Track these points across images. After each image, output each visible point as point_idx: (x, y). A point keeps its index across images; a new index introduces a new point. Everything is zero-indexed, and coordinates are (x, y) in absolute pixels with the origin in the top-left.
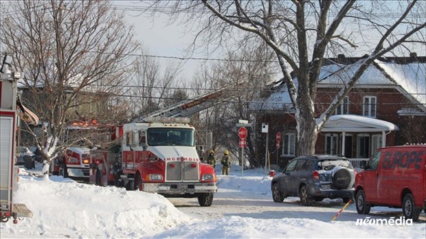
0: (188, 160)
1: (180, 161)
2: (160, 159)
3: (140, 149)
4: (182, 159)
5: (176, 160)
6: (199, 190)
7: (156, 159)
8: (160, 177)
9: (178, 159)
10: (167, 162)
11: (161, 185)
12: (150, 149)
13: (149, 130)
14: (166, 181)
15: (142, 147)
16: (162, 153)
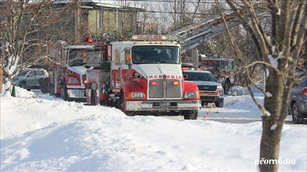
0: (171, 78)
1: (162, 78)
2: (143, 77)
3: (126, 67)
4: (164, 76)
5: (158, 78)
6: (181, 108)
7: (139, 77)
8: (142, 95)
9: (160, 76)
10: (149, 79)
11: (143, 103)
12: (134, 67)
13: (134, 48)
14: (148, 99)
15: (127, 65)
16: (145, 71)
